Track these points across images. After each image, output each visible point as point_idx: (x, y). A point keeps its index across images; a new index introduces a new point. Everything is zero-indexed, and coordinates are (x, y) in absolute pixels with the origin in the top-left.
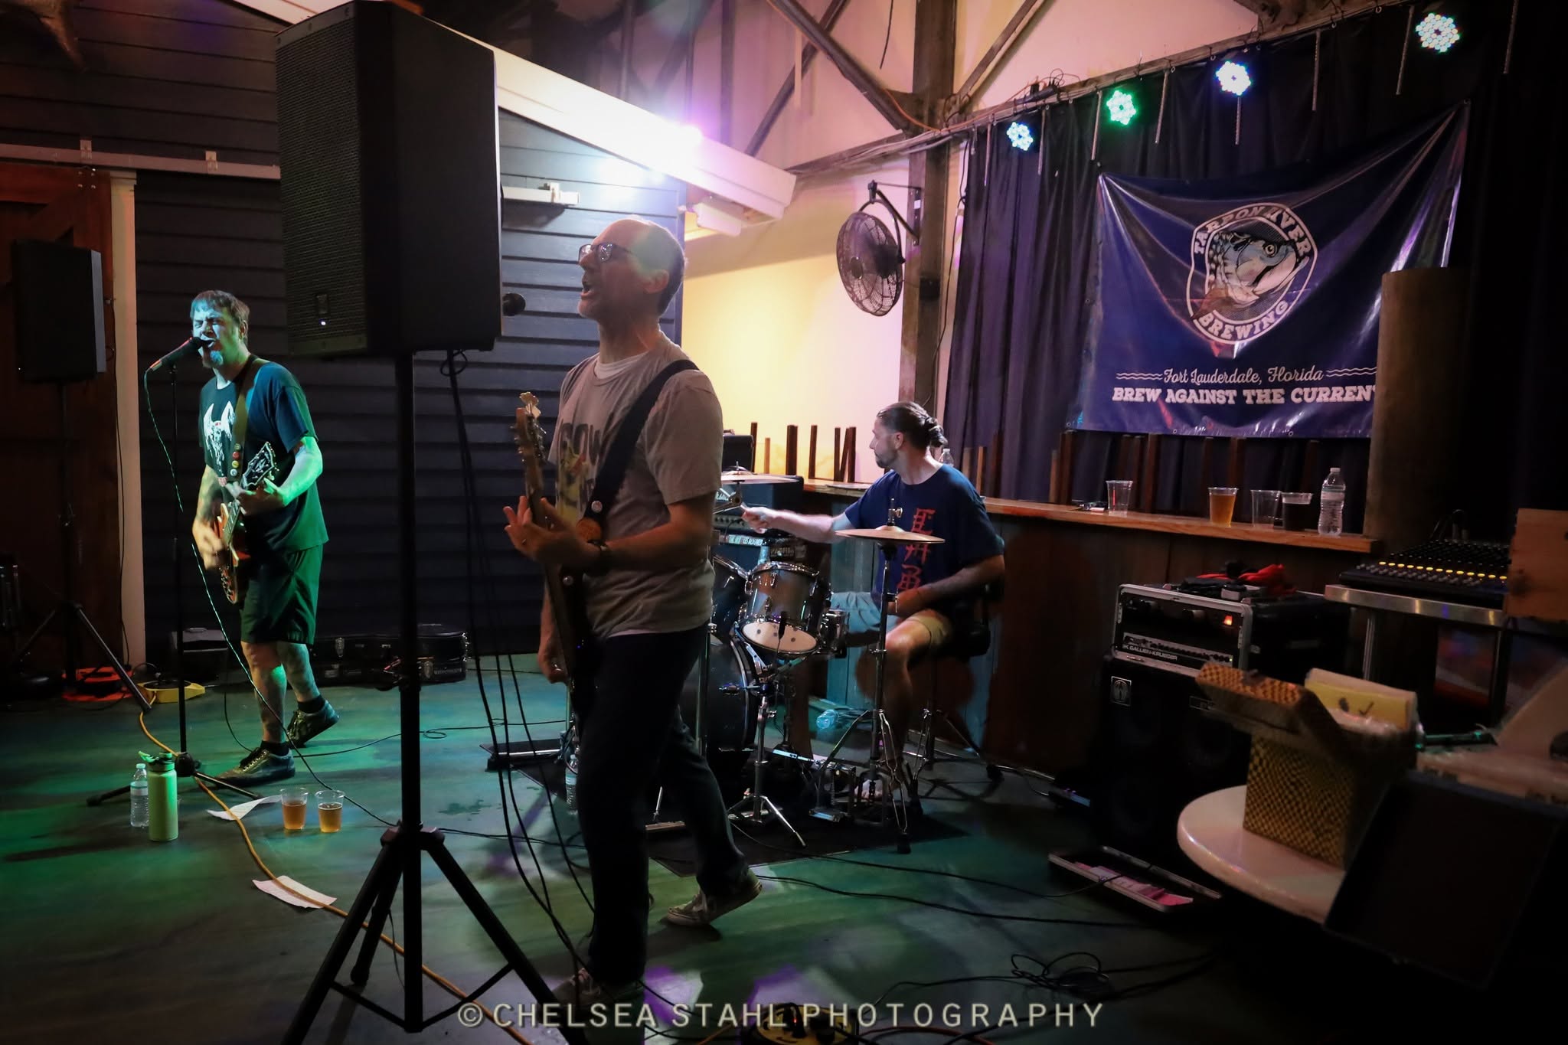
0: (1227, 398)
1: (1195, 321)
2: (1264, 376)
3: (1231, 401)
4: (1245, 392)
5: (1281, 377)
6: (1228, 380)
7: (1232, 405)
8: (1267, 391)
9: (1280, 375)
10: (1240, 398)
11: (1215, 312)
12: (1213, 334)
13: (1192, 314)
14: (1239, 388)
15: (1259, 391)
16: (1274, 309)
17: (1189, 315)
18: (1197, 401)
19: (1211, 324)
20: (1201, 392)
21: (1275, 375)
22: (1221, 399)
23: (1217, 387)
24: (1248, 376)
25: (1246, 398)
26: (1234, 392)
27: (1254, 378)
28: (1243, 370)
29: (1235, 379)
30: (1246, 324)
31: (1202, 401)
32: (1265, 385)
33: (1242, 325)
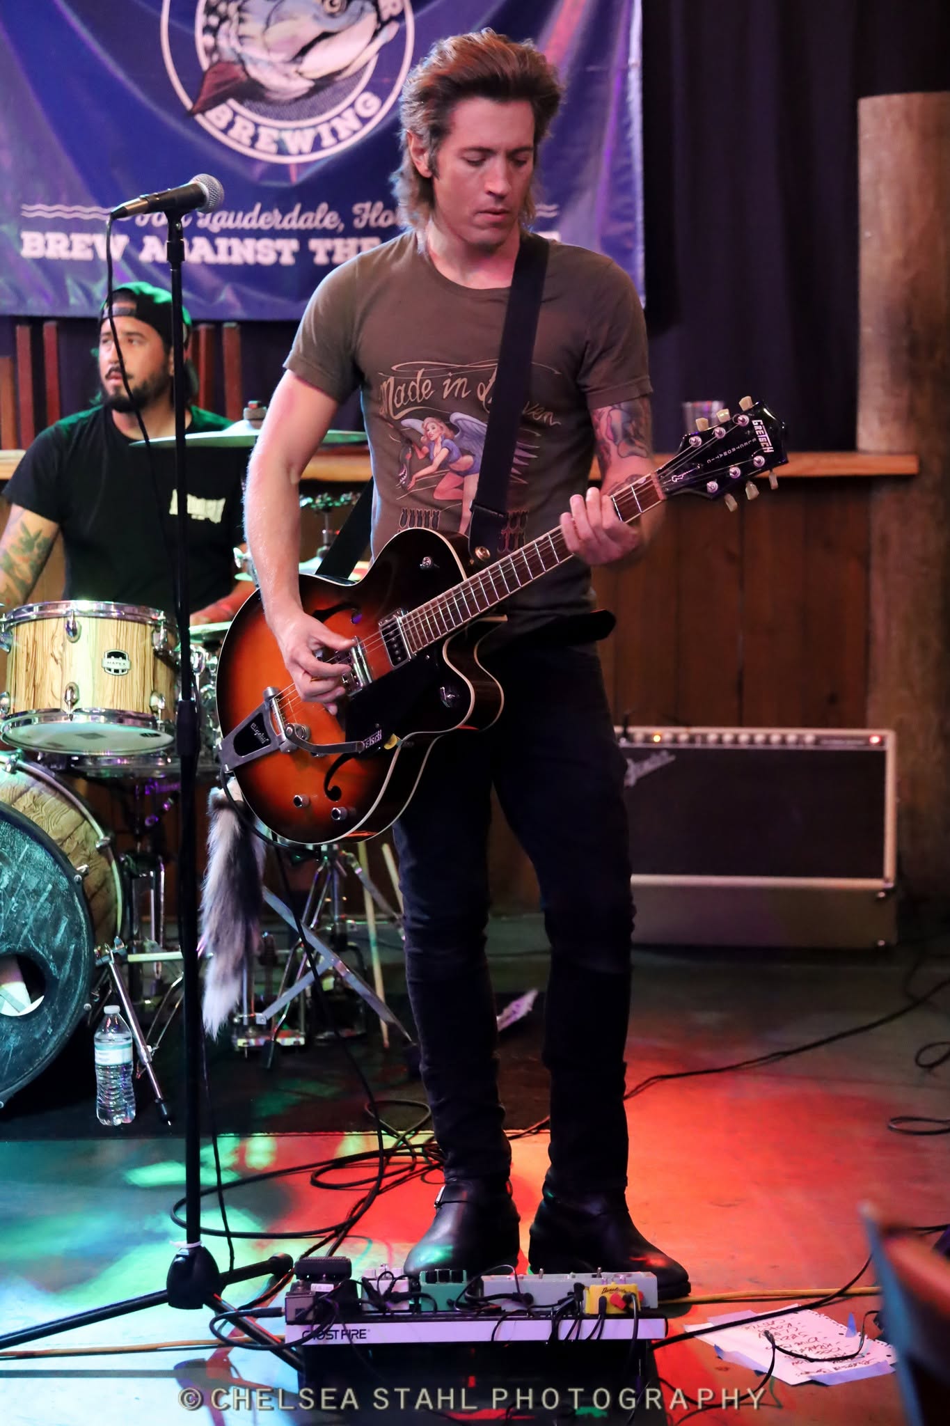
0: (279, 254)
1: (199, 118)
2: (347, 217)
3: (287, 259)
4: (314, 244)
5: (377, 219)
6: (281, 222)
7: (288, 268)
8: (353, 242)
9: (374, 215)
10: (304, 254)
11: (232, 102)
12: (239, 142)
13: (188, 104)
14: (304, 236)
15: (339, 243)
16: (352, 105)
17: (182, 106)
18: (210, 258)
19: (231, 124)
20: (222, 243)
21: (365, 216)
22: (266, 255)
23: (258, 234)
24: (319, 216)
25: (313, 254)
26: (294, 244)
27: (331, 220)
28: (310, 206)
29: (295, 220)
30: (301, 129)
31: (223, 258)
32: (349, 232)
33: (295, 130)
